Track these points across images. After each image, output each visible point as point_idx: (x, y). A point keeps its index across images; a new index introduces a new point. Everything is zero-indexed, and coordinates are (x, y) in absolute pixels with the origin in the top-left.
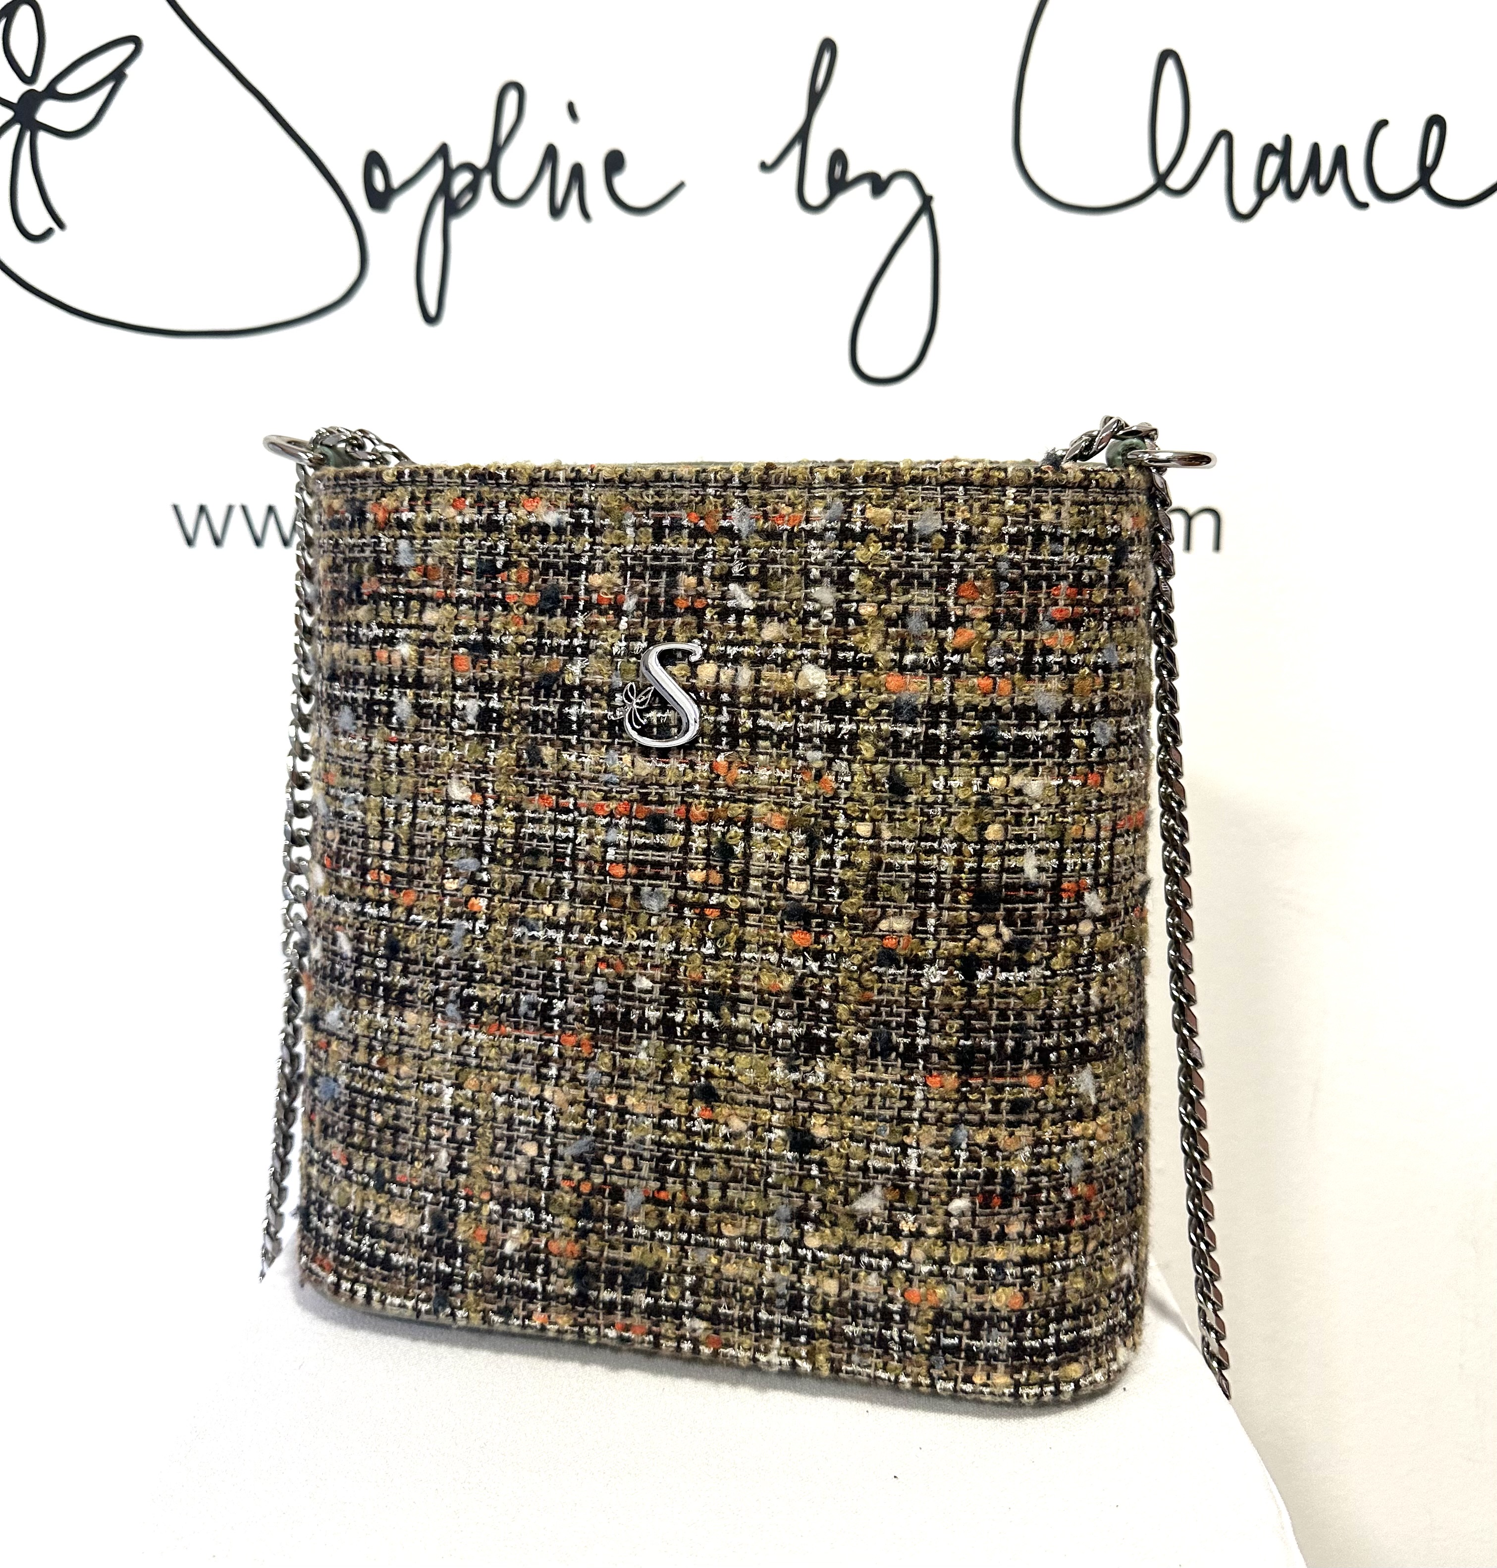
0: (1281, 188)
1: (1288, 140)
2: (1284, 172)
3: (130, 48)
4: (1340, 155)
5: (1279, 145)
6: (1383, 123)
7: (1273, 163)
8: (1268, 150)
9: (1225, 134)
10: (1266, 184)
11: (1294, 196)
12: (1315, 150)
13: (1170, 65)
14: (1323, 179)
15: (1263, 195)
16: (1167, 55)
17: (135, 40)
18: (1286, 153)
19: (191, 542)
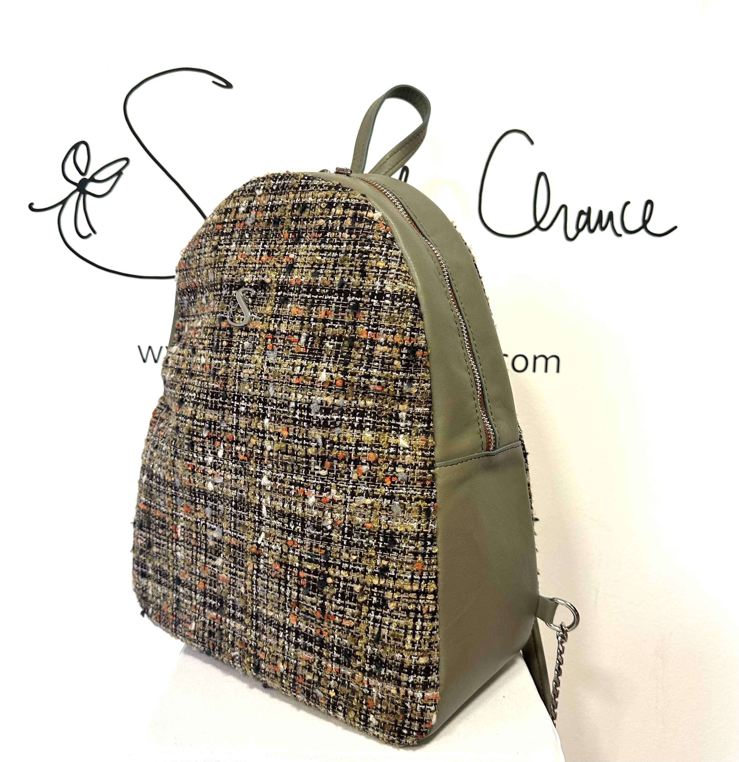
0: (586, 228)
1: (589, 209)
2: (588, 222)
3: (124, 162)
4: (611, 215)
5: (586, 211)
6: (628, 203)
7: (583, 218)
8: (581, 213)
9: (564, 206)
10: (580, 226)
11: (592, 231)
12: (601, 213)
13: (542, 178)
14: (604, 224)
15: (579, 230)
16: (541, 174)
17: (127, 159)
18: (589, 214)
19: (144, 361)
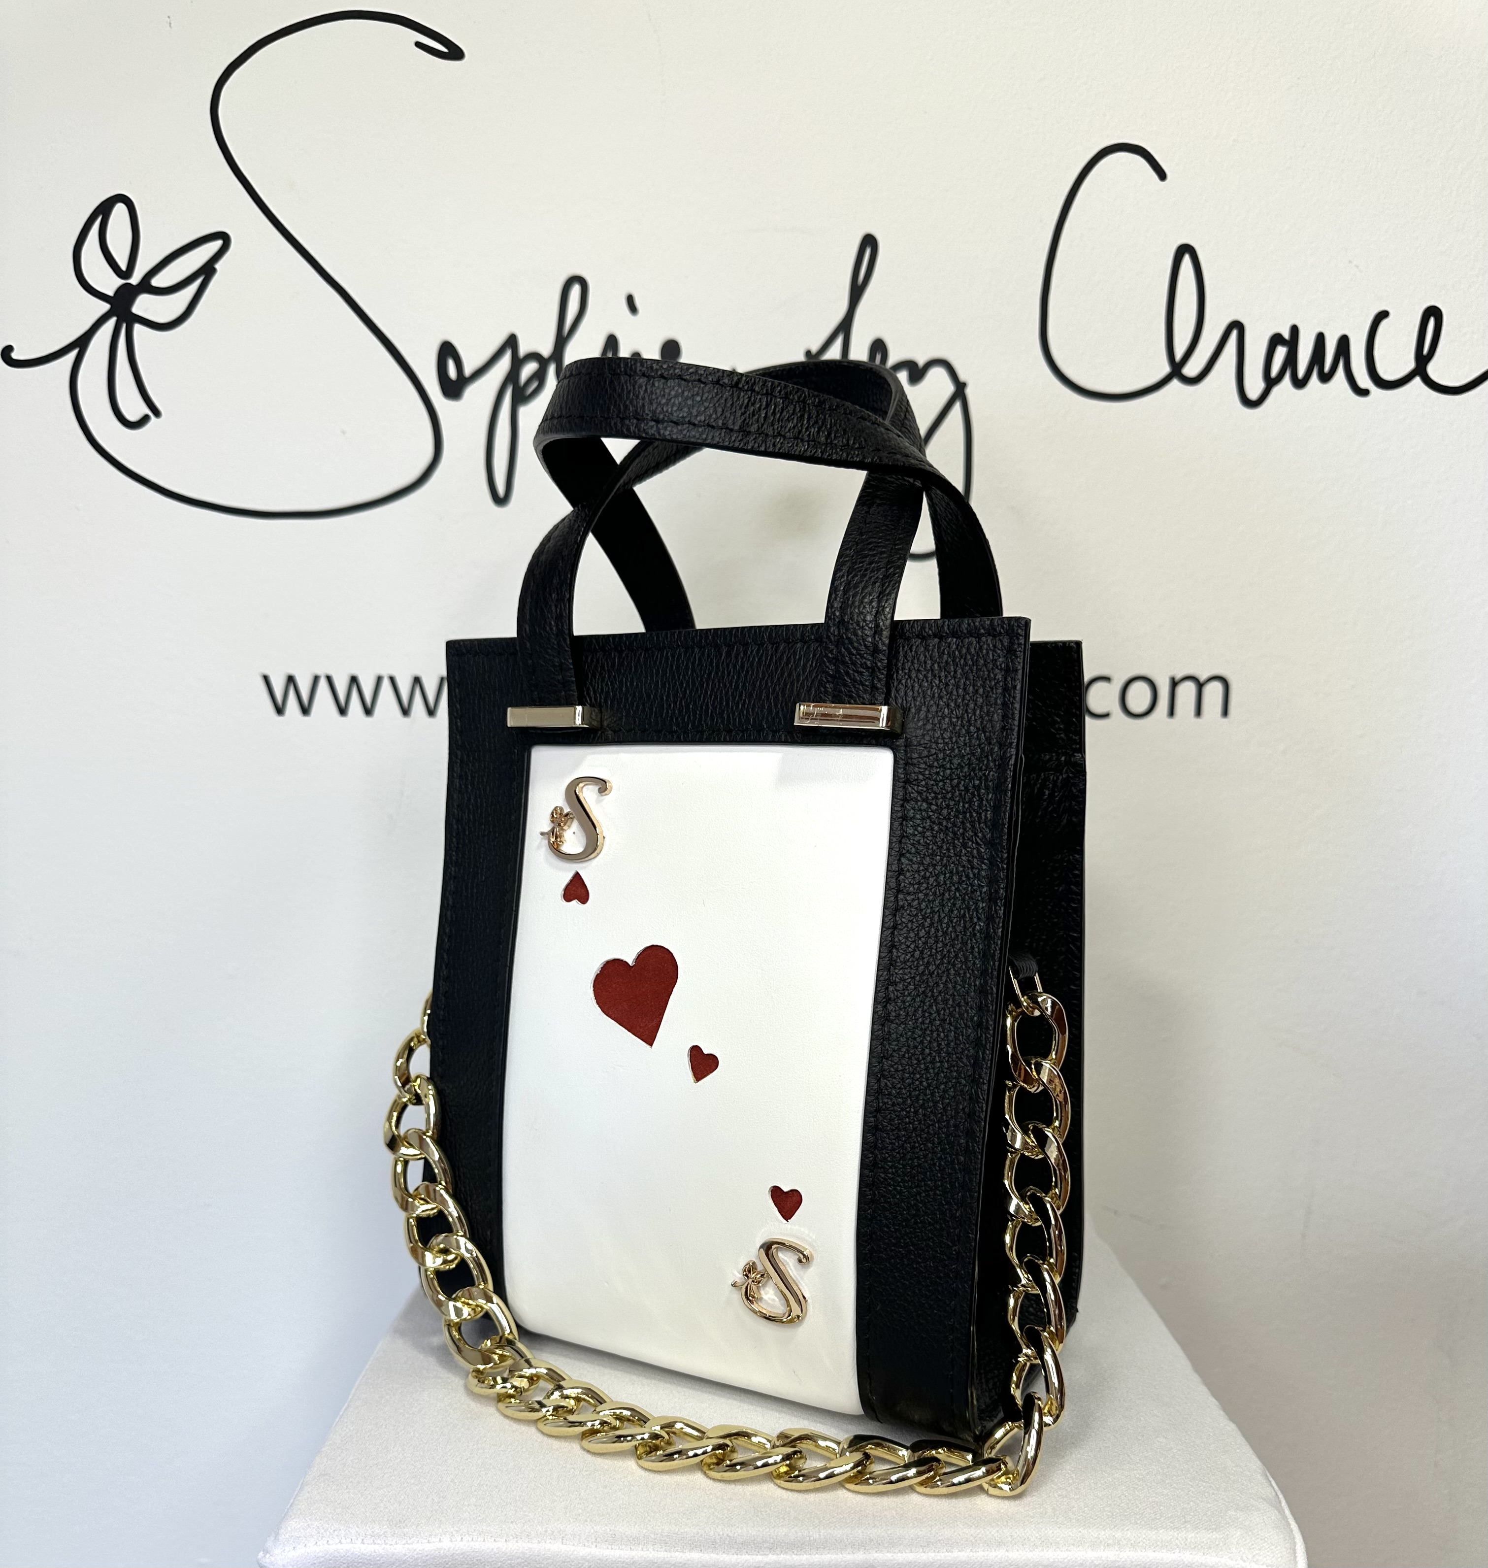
0: (1287, 376)
1: (1295, 330)
2: (1291, 361)
3: (217, 244)
4: (1344, 343)
5: (1286, 336)
6: (1383, 315)
7: (1281, 352)
8: (1276, 340)
9: (1237, 326)
10: (1275, 371)
11: (1300, 384)
12: (1320, 339)
13: (1187, 260)
14: (1327, 368)
15: (1271, 382)
16: (1185, 250)
17: (224, 237)
18: (1292, 342)
19: (280, 710)
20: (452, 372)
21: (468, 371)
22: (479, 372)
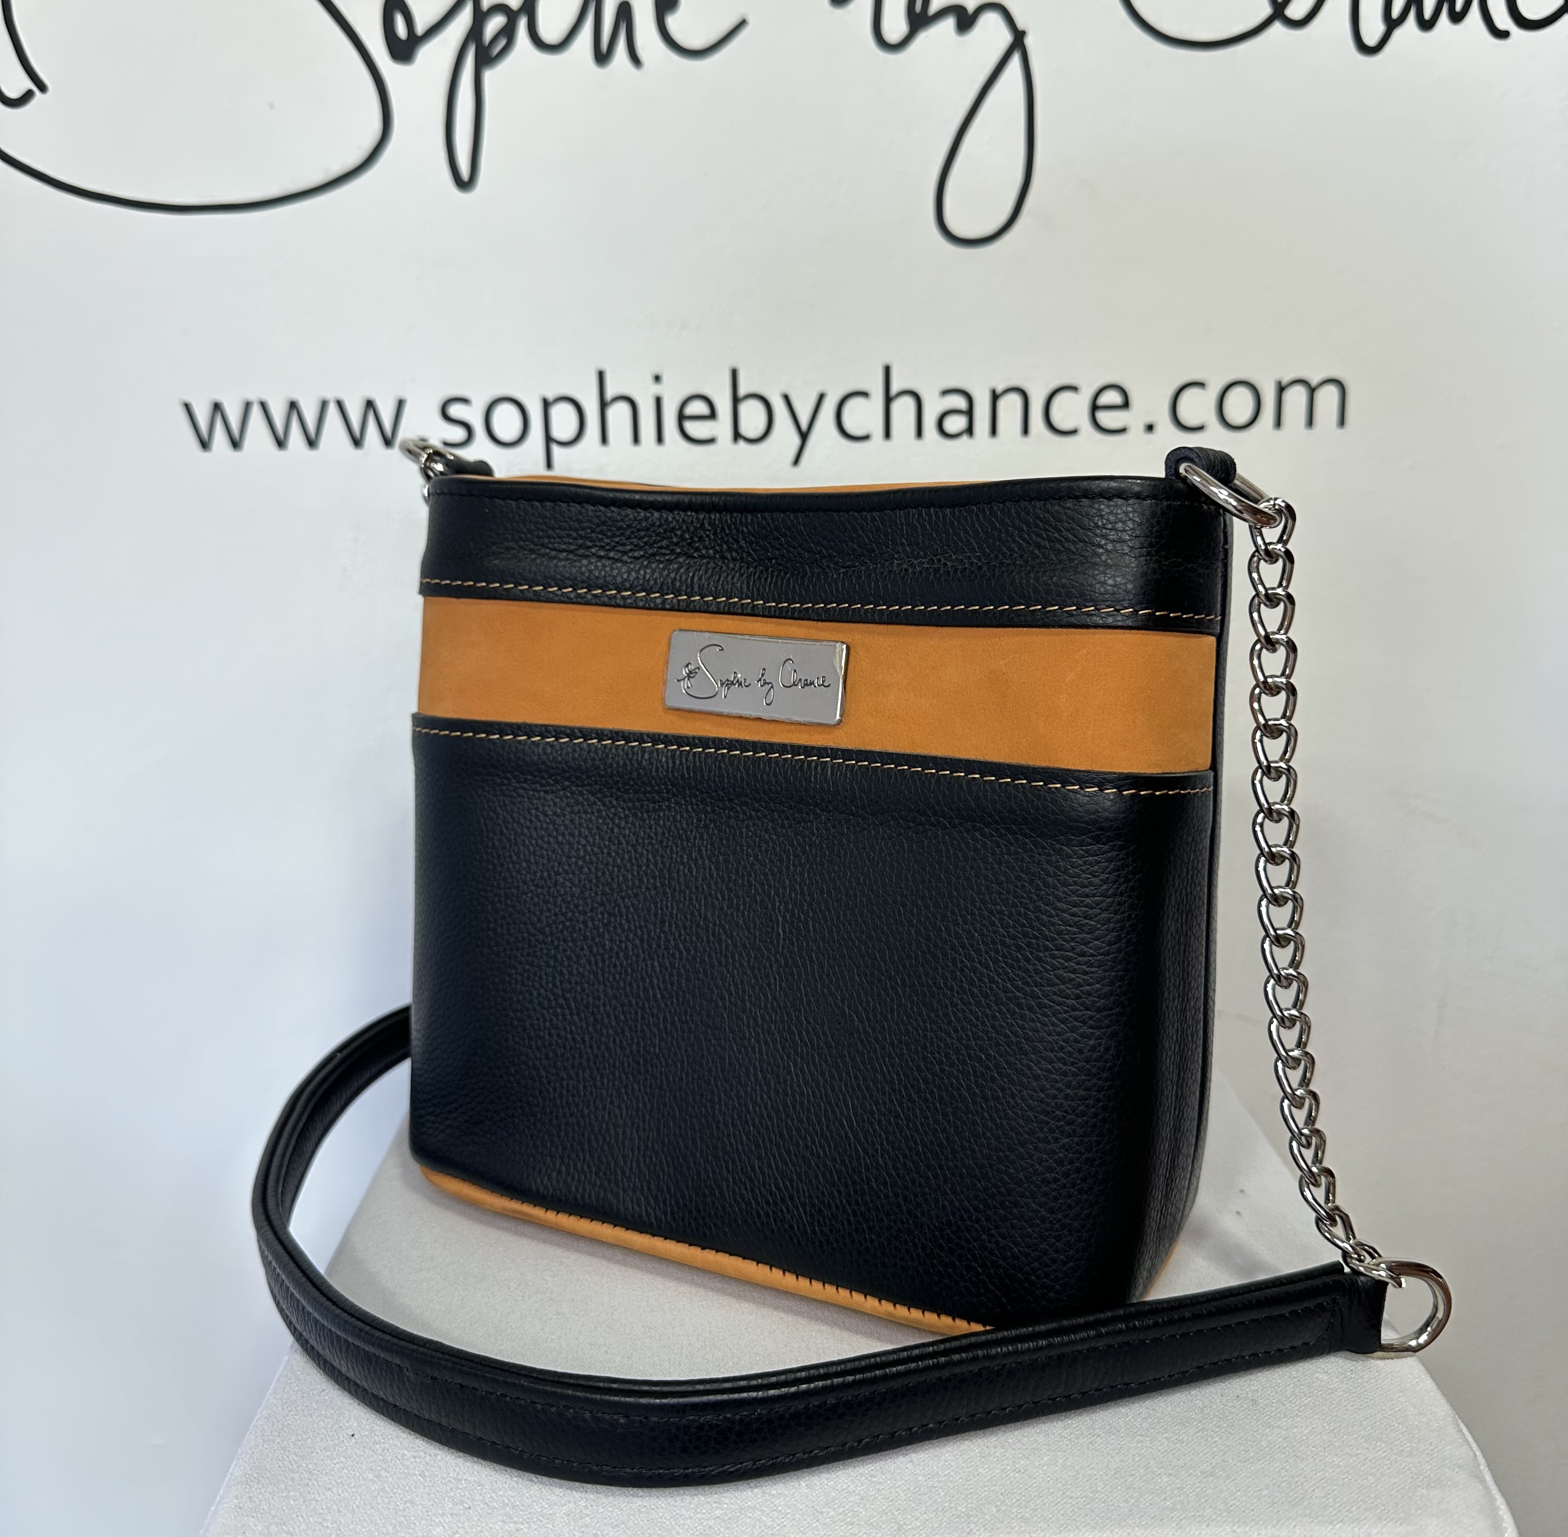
19: (205, 445)
20: (401, 29)
21: (420, 29)
22: (435, 29)
